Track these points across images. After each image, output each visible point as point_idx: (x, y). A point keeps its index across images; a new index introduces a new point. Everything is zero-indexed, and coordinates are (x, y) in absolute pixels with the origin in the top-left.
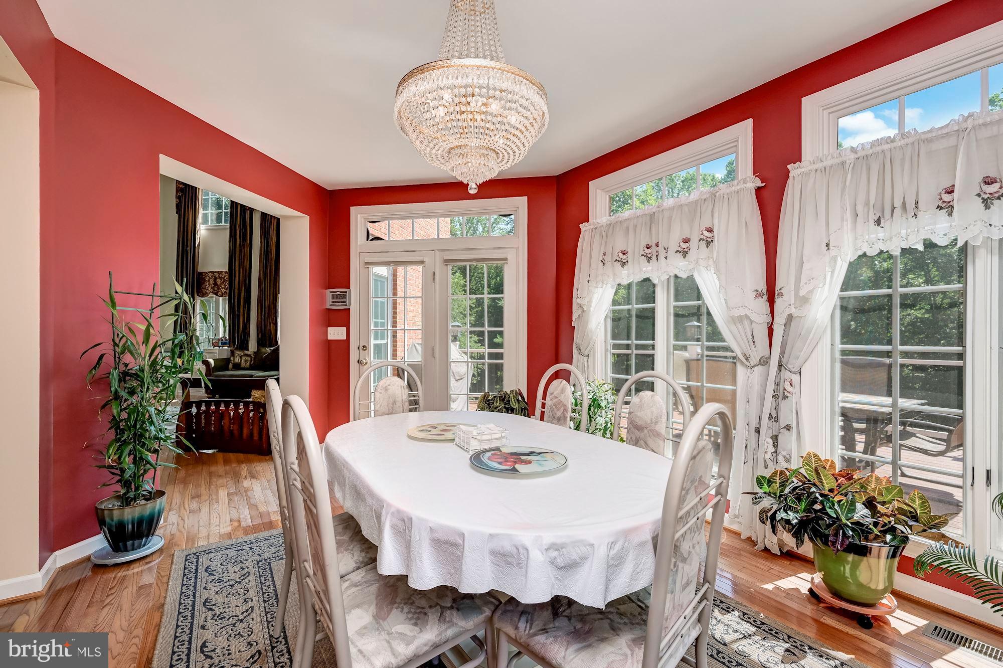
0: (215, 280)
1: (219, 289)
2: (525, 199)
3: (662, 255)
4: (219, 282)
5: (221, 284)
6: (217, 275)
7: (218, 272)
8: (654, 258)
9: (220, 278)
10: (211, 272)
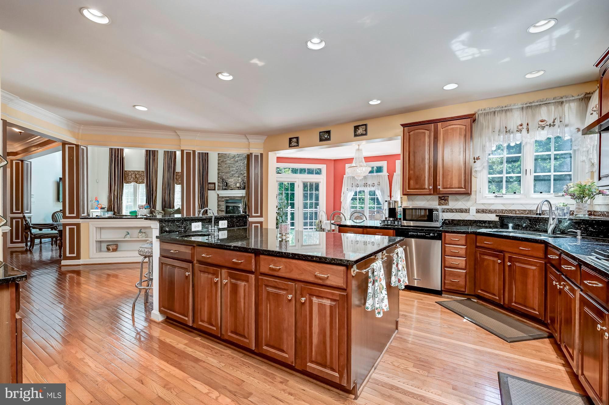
0: (135, 175)
1: (138, 180)
2: (325, 165)
3: (368, 186)
4: (138, 176)
5: (139, 178)
6: (136, 173)
7: (137, 171)
8: (366, 186)
9: (139, 174)
10: (133, 171)
